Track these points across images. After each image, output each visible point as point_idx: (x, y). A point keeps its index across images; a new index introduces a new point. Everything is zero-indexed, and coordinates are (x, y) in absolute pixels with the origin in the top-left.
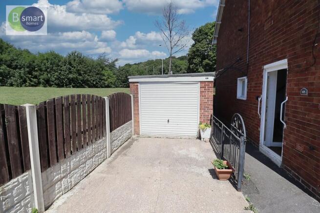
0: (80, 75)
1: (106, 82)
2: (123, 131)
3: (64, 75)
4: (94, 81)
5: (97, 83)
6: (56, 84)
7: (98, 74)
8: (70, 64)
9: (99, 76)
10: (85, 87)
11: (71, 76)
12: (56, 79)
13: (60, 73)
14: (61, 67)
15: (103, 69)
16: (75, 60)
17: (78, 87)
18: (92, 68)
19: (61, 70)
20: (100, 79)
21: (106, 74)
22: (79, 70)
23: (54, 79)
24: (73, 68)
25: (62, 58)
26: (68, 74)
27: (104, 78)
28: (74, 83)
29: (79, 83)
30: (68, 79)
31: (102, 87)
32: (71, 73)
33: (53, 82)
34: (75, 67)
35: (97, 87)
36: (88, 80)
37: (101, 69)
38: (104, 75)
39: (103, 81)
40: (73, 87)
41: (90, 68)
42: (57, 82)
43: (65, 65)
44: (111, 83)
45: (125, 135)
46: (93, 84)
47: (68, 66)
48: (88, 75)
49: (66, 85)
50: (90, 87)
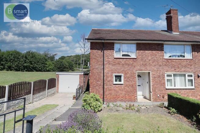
0: (32, 64)
1: (48, 69)
2: (52, 90)
3: (21, 64)
4: (40, 67)
5: (41, 69)
6: (15, 69)
7: (43, 63)
8: (26, 57)
9: (43, 65)
10: (33, 71)
11: (25, 64)
12: (15, 66)
13: (19, 63)
14: (20, 59)
15: (46, 60)
16: (29, 55)
17: (29, 71)
18: (39, 60)
19: (20, 61)
20: (44, 66)
21: (48, 64)
22: (31, 61)
23: (14, 66)
24: (27, 60)
25: (21, 54)
26: (24, 63)
27: (46, 66)
28: (27, 69)
29: (30, 69)
30: (24, 66)
31: (45, 71)
32: (26, 63)
33: (13, 68)
34: (29, 60)
35: (41, 71)
36: (36, 67)
37: (45, 61)
38: (47, 64)
39: (45, 68)
40: (26, 71)
41: (38, 60)
42: (16, 68)
43: (22, 58)
44: (51, 69)
45: (53, 92)
46: (39, 69)
47: (25, 59)
48: (37, 64)
49: (22, 70)
50: (37, 71)
